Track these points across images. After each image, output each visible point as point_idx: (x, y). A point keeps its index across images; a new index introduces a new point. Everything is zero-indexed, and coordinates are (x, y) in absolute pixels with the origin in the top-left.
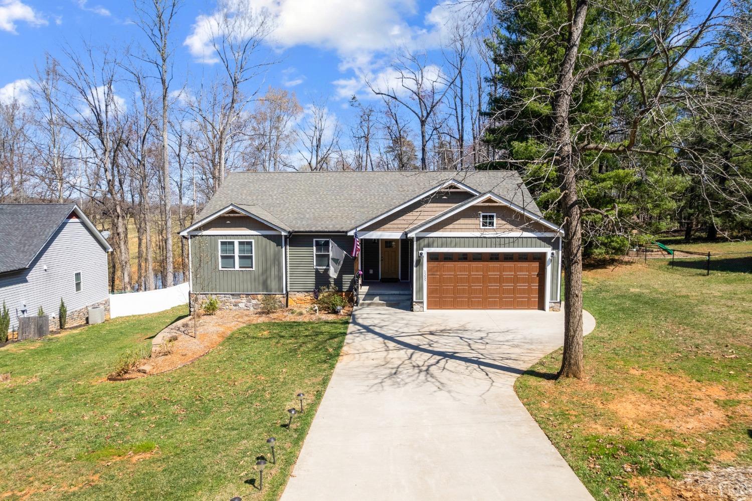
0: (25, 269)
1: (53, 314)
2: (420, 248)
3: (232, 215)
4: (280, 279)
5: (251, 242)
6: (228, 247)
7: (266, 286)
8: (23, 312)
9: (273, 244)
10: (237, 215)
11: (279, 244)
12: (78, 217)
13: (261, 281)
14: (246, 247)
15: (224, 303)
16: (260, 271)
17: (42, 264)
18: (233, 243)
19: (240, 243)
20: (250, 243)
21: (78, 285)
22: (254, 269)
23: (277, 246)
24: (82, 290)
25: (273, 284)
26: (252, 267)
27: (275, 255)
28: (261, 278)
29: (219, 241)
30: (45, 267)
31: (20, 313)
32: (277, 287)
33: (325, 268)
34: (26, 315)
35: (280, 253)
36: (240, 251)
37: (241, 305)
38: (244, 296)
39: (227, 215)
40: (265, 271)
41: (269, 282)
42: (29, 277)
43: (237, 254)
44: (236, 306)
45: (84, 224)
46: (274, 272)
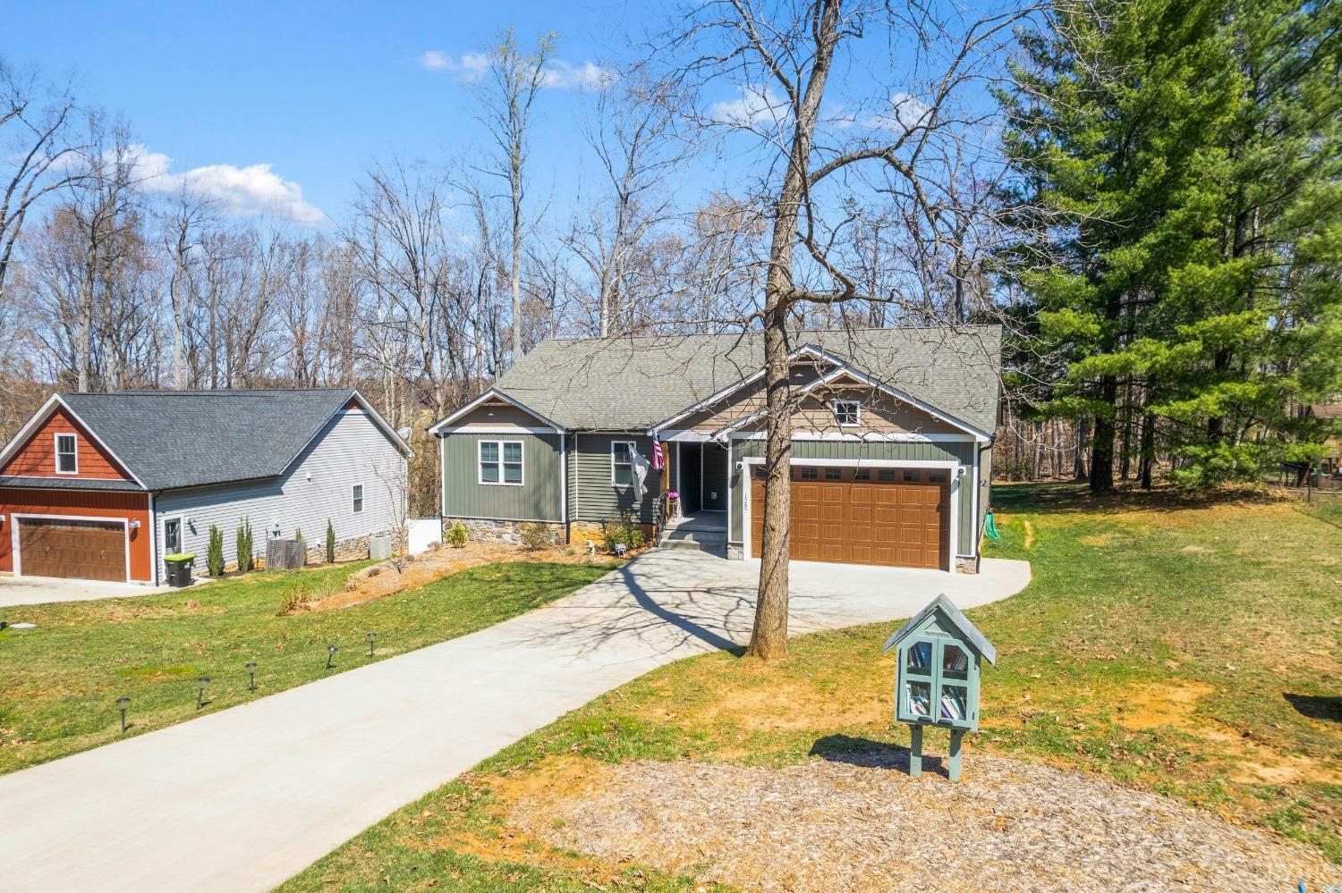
0: (277, 476)
1: (316, 540)
2: (737, 458)
3: (493, 404)
4: (558, 500)
5: (520, 444)
6: (490, 451)
7: (538, 511)
8: (275, 533)
9: (548, 448)
10: (499, 404)
11: (557, 448)
12: (361, 407)
13: (532, 502)
14: (513, 451)
15: (485, 532)
16: (531, 489)
17: (305, 470)
18: (495, 446)
19: (507, 446)
20: (518, 446)
21: (358, 504)
22: (523, 484)
23: (554, 450)
24: (363, 511)
25: (548, 508)
26: (520, 482)
27: (551, 465)
28: (532, 498)
29: (479, 442)
30: (309, 476)
31: (271, 536)
32: (553, 512)
33: (627, 486)
34: (278, 538)
35: (558, 460)
36: (506, 457)
37: (504, 536)
38: (510, 524)
39: (487, 405)
40: (538, 488)
41: (542, 505)
42: (287, 487)
43: (501, 461)
44: (499, 537)
45: (369, 416)
46: (549, 490)
